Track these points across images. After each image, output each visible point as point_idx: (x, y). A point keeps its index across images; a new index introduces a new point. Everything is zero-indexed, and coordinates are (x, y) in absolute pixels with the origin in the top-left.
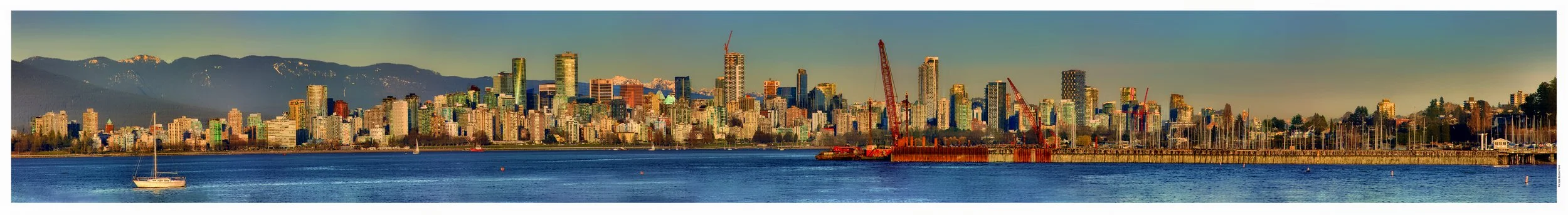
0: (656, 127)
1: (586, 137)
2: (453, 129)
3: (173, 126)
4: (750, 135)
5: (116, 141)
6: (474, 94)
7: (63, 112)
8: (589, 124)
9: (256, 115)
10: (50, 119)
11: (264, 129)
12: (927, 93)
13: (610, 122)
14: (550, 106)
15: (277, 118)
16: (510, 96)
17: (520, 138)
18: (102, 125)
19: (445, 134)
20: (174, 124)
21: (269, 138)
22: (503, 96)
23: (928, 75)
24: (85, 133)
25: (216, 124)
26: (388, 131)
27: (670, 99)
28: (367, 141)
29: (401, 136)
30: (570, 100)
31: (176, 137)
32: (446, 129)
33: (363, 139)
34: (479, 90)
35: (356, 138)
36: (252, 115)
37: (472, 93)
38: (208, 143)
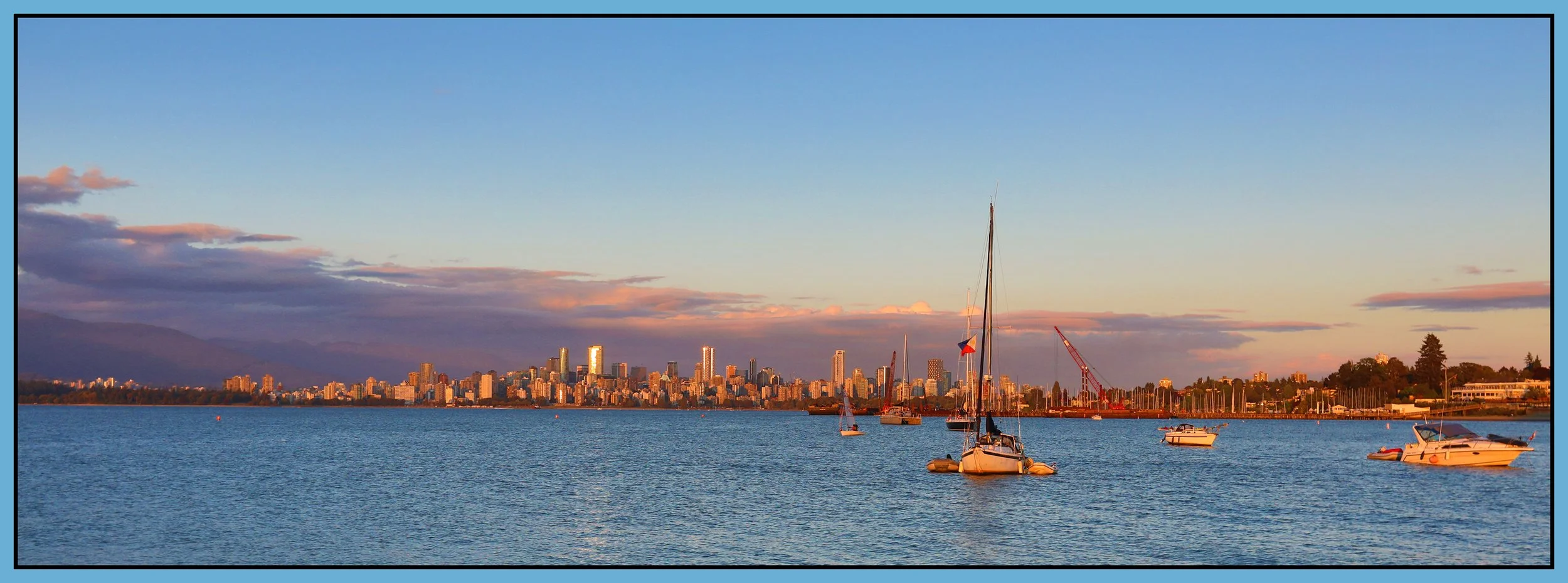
0: (659, 395)
1: (613, 401)
2: (522, 394)
3: (328, 388)
4: (721, 402)
5: (287, 397)
7: (247, 375)
8: (614, 393)
9: (387, 381)
10: (237, 381)
11: (393, 392)
12: (838, 374)
13: (628, 392)
14: (587, 380)
15: (400, 383)
16: (559, 373)
17: (567, 402)
18: (276, 384)
19: (518, 398)
20: (330, 387)
21: (396, 398)
22: (553, 373)
23: (838, 364)
24: (264, 391)
25: (358, 388)
26: (477, 396)
27: (665, 377)
28: (464, 401)
29: (488, 399)
30: (598, 377)
31: (330, 395)
32: (518, 395)
33: (461, 400)
34: (537, 369)
35: (456, 399)
36: (381, 382)
37: (532, 370)
38: (352, 400)
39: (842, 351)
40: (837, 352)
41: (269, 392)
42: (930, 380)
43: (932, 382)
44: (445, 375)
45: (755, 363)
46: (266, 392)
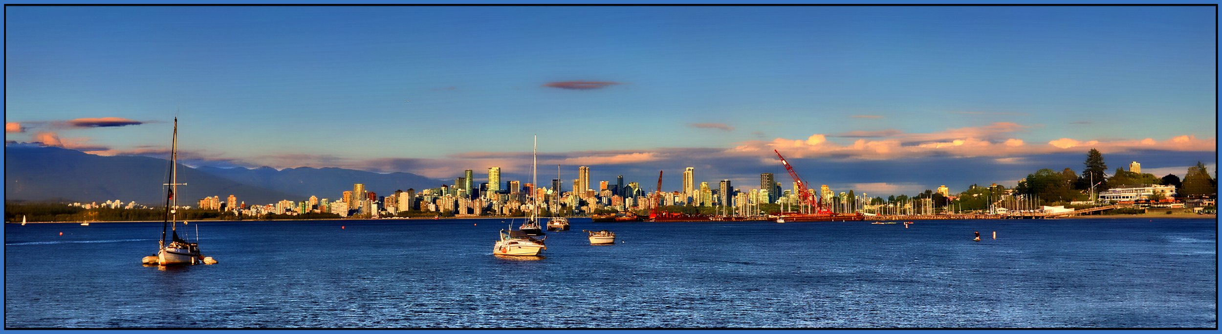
0: (542, 206)
1: (504, 212)
2: (432, 208)
3: (279, 205)
5: (246, 213)
6: (445, 189)
7: (216, 197)
8: (505, 205)
9: (325, 200)
10: (208, 200)
11: (330, 208)
12: (688, 187)
13: (517, 204)
14: (485, 195)
15: (337, 201)
16: (464, 190)
17: (468, 214)
18: (238, 203)
19: (428, 210)
20: (280, 204)
21: (332, 212)
22: (460, 190)
23: (688, 178)
24: (229, 208)
25: (302, 205)
26: (397, 209)
27: (550, 192)
28: (386, 214)
29: (405, 212)
30: (496, 192)
31: (280, 211)
32: (429, 208)
33: (384, 213)
34: (447, 187)
35: (380, 212)
36: (323, 200)
37: (443, 188)
38: (298, 214)
39: (691, 168)
40: (687, 169)
41: (233, 209)
42: (763, 190)
43: (764, 192)
44: (374, 194)
45: (622, 178)
46: (230, 209)
